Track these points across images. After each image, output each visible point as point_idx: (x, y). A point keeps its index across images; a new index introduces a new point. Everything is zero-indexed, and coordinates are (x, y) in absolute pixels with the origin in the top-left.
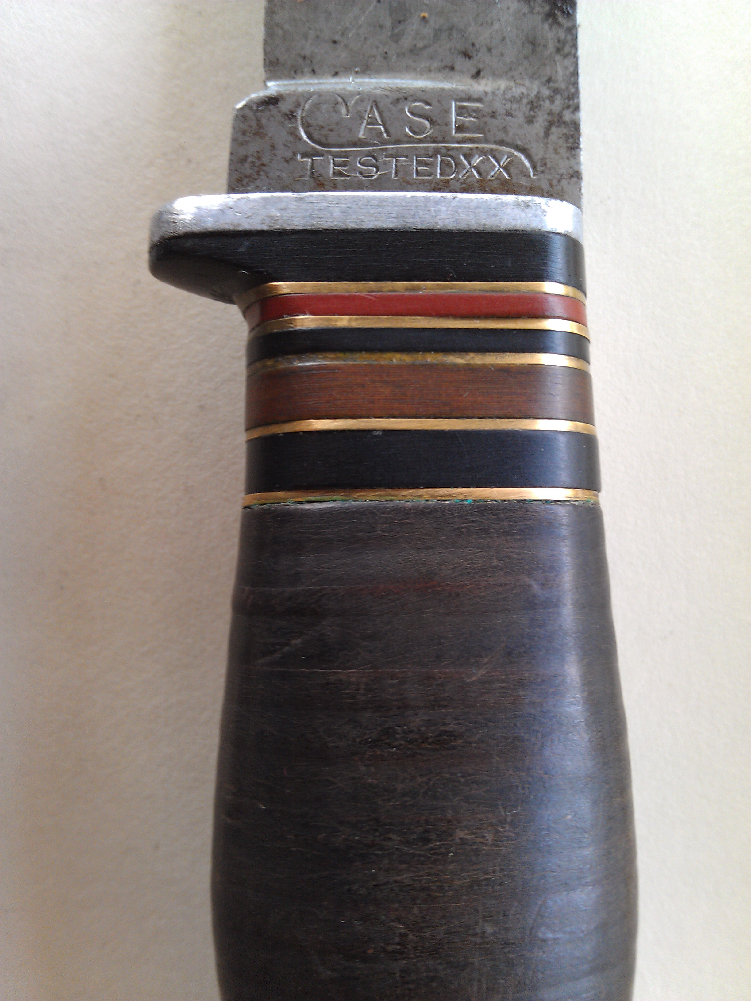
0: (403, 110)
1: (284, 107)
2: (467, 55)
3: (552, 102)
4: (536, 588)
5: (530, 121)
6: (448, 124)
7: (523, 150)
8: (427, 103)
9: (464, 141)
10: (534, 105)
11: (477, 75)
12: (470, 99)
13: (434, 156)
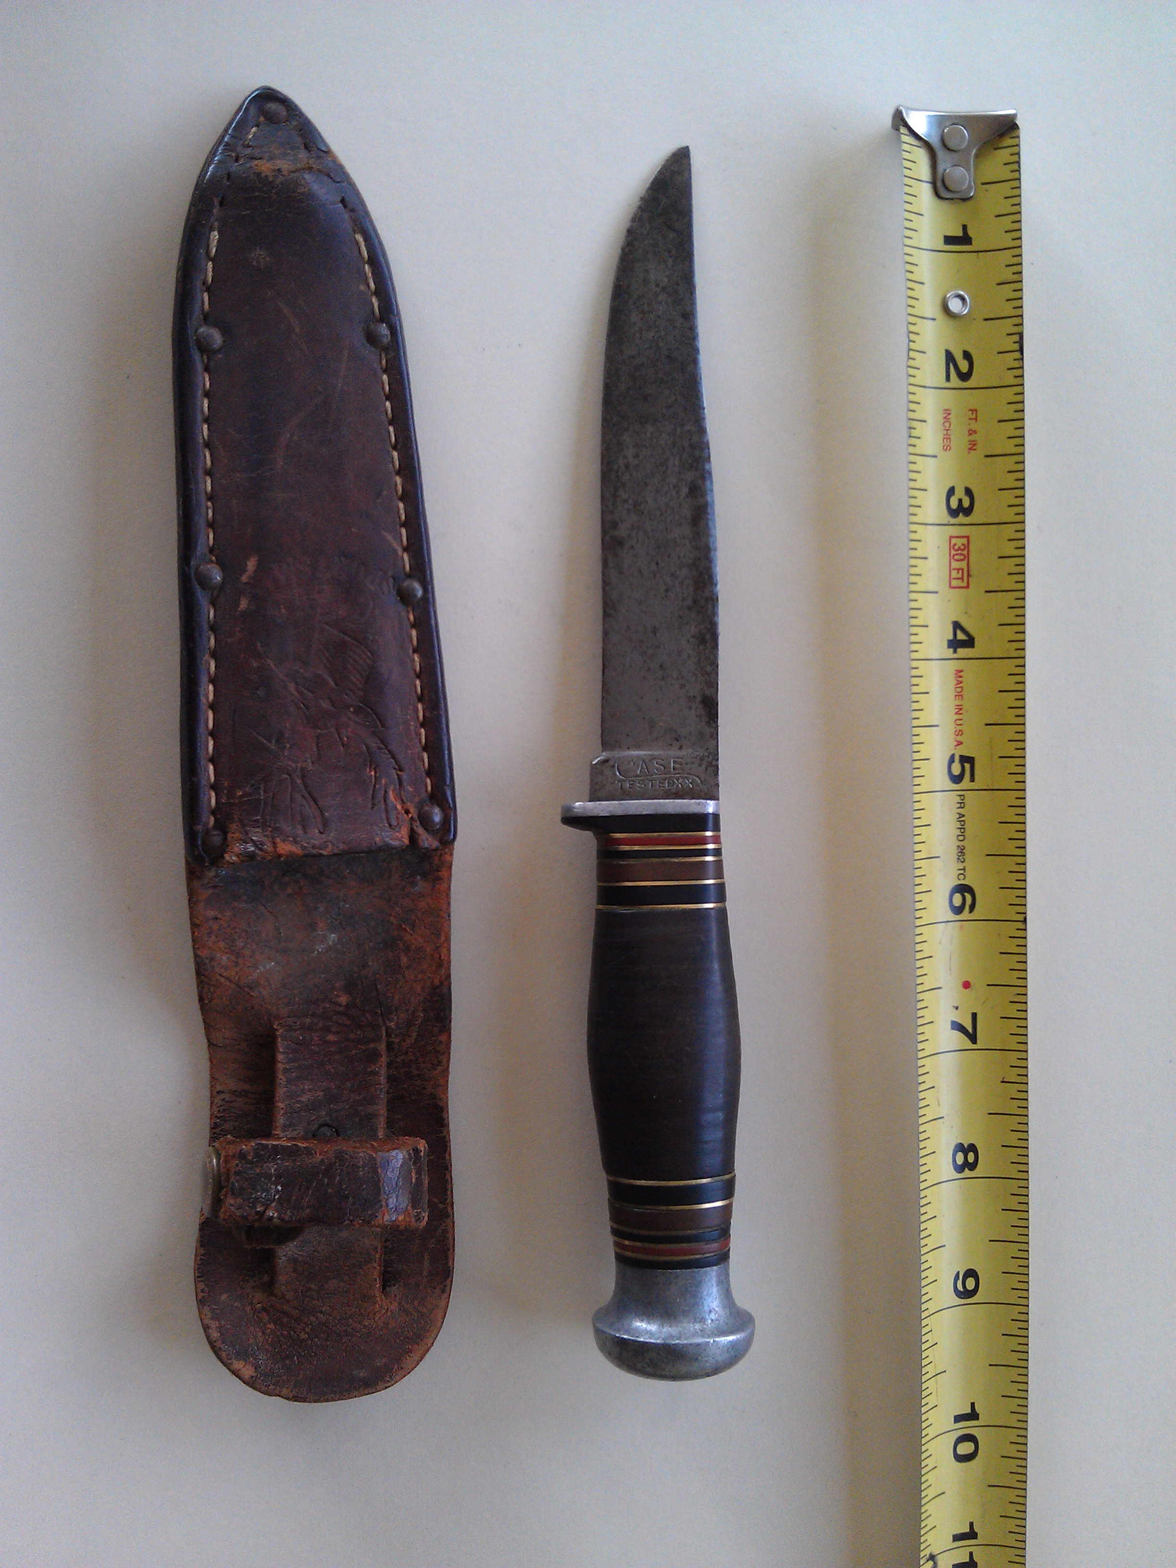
0: (653, 763)
1: (611, 763)
2: (677, 740)
3: (708, 758)
4: (703, 939)
5: (700, 765)
6: (670, 768)
7: (698, 777)
8: (663, 760)
9: (676, 774)
10: (702, 759)
11: (681, 748)
12: (678, 758)
13: (665, 780)
